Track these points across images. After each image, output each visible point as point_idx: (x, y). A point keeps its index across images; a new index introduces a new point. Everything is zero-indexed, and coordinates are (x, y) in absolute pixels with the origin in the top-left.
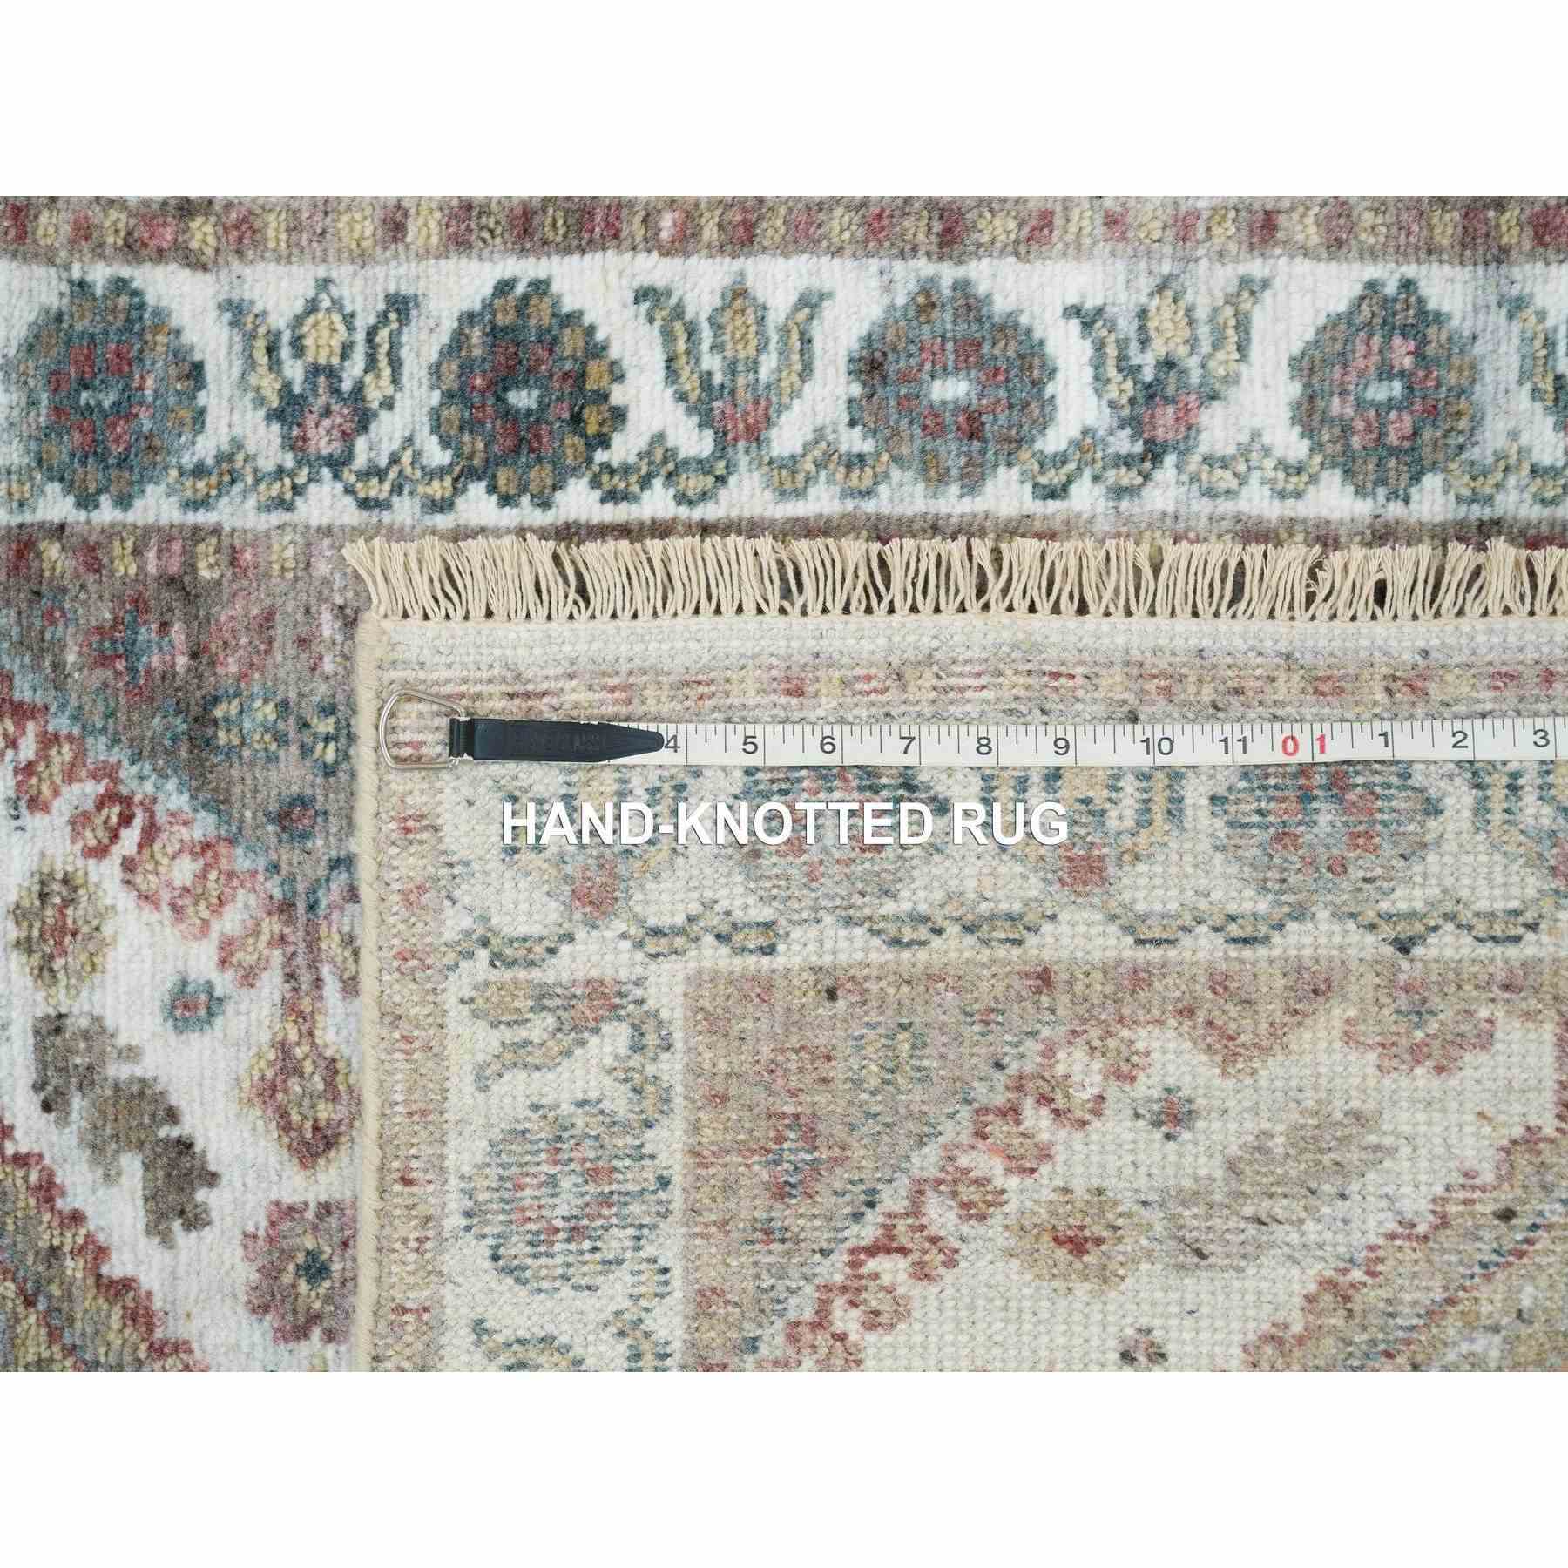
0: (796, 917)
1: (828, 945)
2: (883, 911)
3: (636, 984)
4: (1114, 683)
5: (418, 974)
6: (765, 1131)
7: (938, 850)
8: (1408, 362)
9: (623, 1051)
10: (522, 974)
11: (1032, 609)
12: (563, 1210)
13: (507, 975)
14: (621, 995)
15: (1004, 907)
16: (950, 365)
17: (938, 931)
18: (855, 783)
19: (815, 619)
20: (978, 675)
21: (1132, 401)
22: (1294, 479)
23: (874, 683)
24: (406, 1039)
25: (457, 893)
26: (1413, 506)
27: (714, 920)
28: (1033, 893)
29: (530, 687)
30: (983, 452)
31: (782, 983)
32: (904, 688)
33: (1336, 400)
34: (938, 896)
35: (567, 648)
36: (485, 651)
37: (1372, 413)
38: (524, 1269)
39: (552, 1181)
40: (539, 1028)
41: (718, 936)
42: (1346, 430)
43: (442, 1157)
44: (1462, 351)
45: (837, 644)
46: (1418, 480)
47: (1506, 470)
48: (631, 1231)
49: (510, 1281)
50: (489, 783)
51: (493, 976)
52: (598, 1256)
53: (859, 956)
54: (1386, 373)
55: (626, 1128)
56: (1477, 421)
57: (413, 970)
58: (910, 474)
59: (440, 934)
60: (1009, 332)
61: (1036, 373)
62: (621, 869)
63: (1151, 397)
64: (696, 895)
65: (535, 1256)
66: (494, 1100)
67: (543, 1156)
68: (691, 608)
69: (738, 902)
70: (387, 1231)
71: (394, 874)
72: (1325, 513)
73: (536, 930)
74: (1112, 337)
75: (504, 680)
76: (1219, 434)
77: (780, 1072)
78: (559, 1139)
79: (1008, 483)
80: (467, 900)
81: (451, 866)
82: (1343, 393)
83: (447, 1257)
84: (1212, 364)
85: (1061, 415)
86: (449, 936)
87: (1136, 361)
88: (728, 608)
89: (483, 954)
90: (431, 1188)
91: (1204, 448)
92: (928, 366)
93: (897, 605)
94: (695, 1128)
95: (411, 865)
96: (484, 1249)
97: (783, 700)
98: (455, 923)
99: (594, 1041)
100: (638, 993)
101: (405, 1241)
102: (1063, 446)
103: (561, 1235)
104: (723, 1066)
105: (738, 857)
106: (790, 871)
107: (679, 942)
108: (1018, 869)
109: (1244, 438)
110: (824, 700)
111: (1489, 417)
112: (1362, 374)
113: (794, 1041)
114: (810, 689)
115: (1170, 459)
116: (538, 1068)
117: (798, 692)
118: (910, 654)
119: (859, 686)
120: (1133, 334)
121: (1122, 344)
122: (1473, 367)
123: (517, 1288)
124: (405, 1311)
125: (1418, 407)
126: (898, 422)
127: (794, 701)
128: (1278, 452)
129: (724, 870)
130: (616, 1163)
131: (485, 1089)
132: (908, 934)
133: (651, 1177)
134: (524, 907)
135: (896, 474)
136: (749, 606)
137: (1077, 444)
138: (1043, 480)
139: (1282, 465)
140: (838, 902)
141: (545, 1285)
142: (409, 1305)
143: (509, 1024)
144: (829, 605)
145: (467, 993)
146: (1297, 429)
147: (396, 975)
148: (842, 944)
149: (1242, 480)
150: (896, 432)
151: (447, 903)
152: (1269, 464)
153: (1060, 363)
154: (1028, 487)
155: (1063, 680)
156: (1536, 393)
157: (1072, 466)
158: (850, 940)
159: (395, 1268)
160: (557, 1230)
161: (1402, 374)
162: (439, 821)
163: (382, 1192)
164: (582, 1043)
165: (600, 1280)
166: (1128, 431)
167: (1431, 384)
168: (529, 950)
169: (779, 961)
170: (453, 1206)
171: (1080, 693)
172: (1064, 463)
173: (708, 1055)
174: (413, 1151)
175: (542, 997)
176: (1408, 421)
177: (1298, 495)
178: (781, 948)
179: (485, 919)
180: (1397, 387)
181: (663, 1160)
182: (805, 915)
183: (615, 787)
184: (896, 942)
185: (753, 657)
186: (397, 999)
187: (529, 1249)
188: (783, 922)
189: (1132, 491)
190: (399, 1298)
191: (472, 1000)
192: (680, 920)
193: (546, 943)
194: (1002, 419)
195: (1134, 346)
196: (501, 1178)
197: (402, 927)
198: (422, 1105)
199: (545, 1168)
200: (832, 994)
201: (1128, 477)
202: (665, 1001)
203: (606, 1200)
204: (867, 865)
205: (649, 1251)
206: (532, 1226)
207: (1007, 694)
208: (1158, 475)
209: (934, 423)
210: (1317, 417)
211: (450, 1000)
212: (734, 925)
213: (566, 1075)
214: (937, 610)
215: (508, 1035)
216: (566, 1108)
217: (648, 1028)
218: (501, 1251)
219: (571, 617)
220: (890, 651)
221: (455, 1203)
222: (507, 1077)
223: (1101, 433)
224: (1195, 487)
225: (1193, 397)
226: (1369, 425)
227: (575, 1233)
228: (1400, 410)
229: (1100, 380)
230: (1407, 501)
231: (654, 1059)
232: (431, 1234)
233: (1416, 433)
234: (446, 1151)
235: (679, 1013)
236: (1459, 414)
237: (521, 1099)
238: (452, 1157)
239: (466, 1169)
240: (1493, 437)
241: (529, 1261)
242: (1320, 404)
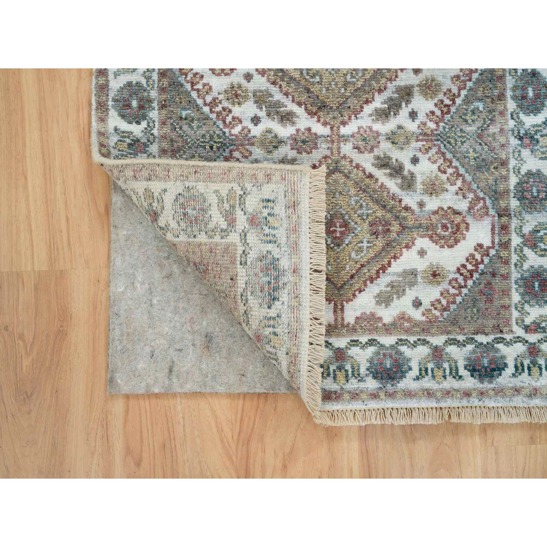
0: (248, 270)
1: (242, 278)
2: (248, 292)
3: (235, 230)
4: (294, 350)
5: (238, 177)
6: (205, 262)
7: (260, 306)
8: (541, 196)
9: (221, 227)
10: (237, 202)
11: (311, 331)
12: (189, 212)
13: (238, 199)
14: (233, 227)
15: (250, 320)
16: (535, 92)
17: (244, 305)
18: (275, 285)
19: (309, 276)
20: (296, 317)
21: (530, 133)
22: (517, 171)
23: (295, 290)
24: (225, 174)
25: (255, 187)
26: (513, 199)
27: (247, 250)
28: (253, 327)
29: (296, 207)
30: (519, 100)
31: (234, 266)
32: (294, 298)
33: (533, 180)
34: (251, 305)
35: (303, 216)
36: (303, 197)
37: (530, 189)
38: (177, 202)
39: (195, 209)
40: (227, 206)
41: (244, 251)
42: (527, 183)
43: (200, 181)
44: (543, 209)
45: (304, 281)
46: (518, 200)
47: (521, 220)
48: (185, 228)
49: (175, 198)
50: (277, 196)
51: (238, 195)
52: (180, 220)
53: (239, 286)
54: (538, 191)
55: (205, 227)
56: (530, 213)
57: (239, 176)
58: (514, 83)
59: (246, 182)
60: (542, 105)
61: (535, 111)
62: (259, 227)
63: (531, 138)
64: (253, 246)
65: (180, 204)
66: (212, 195)
67: (200, 207)
68: (311, 246)
69: (251, 256)
70: (185, 167)
71: (259, 172)
72: (511, 178)
73: (247, 206)
74: (542, 128)
75: (297, 201)
76: (525, 153)
77: (217, 266)
78: (203, 211)
79: (514, 106)
80: (253, 190)
81: (260, 186)
82: (534, 182)
83: (179, 182)
84: (538, 151)
85: (527, 117)
86: (246, 185)
87: (538, 134)
88: (311, 256)
89: (242, 193)
90: (194, 178)
91: (522, 150)
92: (535, 87)
93: (312, 297)
94: (206, 245)
95: (261, 176)
96: (181, 192)
97: (293, 268)
98: (248, 186)
99: (224, 220)
100: (233, 231)
101: (183, 172)
102: (521, 118)
103: (184, 211)
104: (218, 251)
105: (261, 256)
106: (257, 269)
107: (243, 241)
108: (257, 324)
109: (524, 159)
110: (292, 278)
111: (531, 215)
112: (538, 186)
113: (223, 269)
114: (295, 275)
115: (519, 142)
116: (218, 206)
117: (294, 272)
118: (301, 300)
119: (295, 287)
120: (544, 133)
121: (540, 131)
122: (540, 211)
123: (173, 200)
124: (168, 172)
125: (532, 199)
126: (524, 80)
127: (292, 271)
128: (522, 167)
129: (258, 252)
130: (199, 224)
131: (214, 192)
132: (244, 298)
133: (196, 233)
134: (251, 203)
135: (514, 80)
136: (312, 261)
137: (521, 121)
138: (514, 114)
139: (520, 168)
140: (251, 281)
141: (174, 207)
142: (170, 173)
143: (227, 199)
144: (312, 280)
145: (234, 188)
146: (527, 171)
147: (238, 171)
148: (242, 282)
149: (516, 159)
150: (522, 80)
151: (253, 185)
152: (520, 165)
153: (537, 117)
154: (513, 110)
155: (295, 338)
156: (536, 226)
157: (517, 120)
158: (243, 284)
159: (177, 169)
160: (185, 210)
161: (538, 195)
162: (269, 184)
163: (193, 166)
164: (223, 217)
165: (175, 221)
166: (525, 132)
167: (537, 202)
168: (242, 204)
169: (239, 266)
170: (190, 184)
171: (292, 341)
172: (518, 118)
173: (220, 248)
174: (202, 174)
175: (233, 207)
176: (529, 197)
177: (514, 172)
178: (241, 266)
179: (249, 194)
180: (536, 194)
181: (199, 236)
182: (248, 272)
183: (276, 226)
184: (242, 295)
185: (301, 261)
186: (233, 171)
187: (181, 203)
188: (247, 267)
189: (513, 133)
190: (171, 170)
191: (233, 190)
192: (248, 241)
193: (244, 208)
194: (525, 104)
195: (541, 133)
196: (196, 196)
197: (248, 174)
198: (211, 177)
199: (198, 207)
200: (232, 279)
201: (516, 132)
202: (231, 237)
203: (191, 223)
204: (258, 288)
205: (182, 233)
206: (186, 204)
207: (292, 323)
208: (516, 140)
209: (524, 89)
210: (529, 176)
211: (232, 185)
212: (246, 255)
213: (217, 213)
214: (311, 307)
215: (225, 198)
216: (210, 212)
217: (226, 233)
218: (181, 196)
219: (310, 218)
220: (302, 295)
221: (191, 184)
222: (217, 198)
223: (524, 127)
224: (515, 148)
225: (532, 147)
226: (528, 188)
227: (185, 214)
228: (531, 195)
229: (534, 126)
230: (514, 197)
231: (219, 235)
232: (184, 178)
233: (527, 199)
234: (201, 182)
235: (229, 241)
236: (531, 209)
237: (212, 201)
238: (200, 184)
239: (198, 187)
240: (528, 217)
241: (179, 203)
242: (532, 176)
